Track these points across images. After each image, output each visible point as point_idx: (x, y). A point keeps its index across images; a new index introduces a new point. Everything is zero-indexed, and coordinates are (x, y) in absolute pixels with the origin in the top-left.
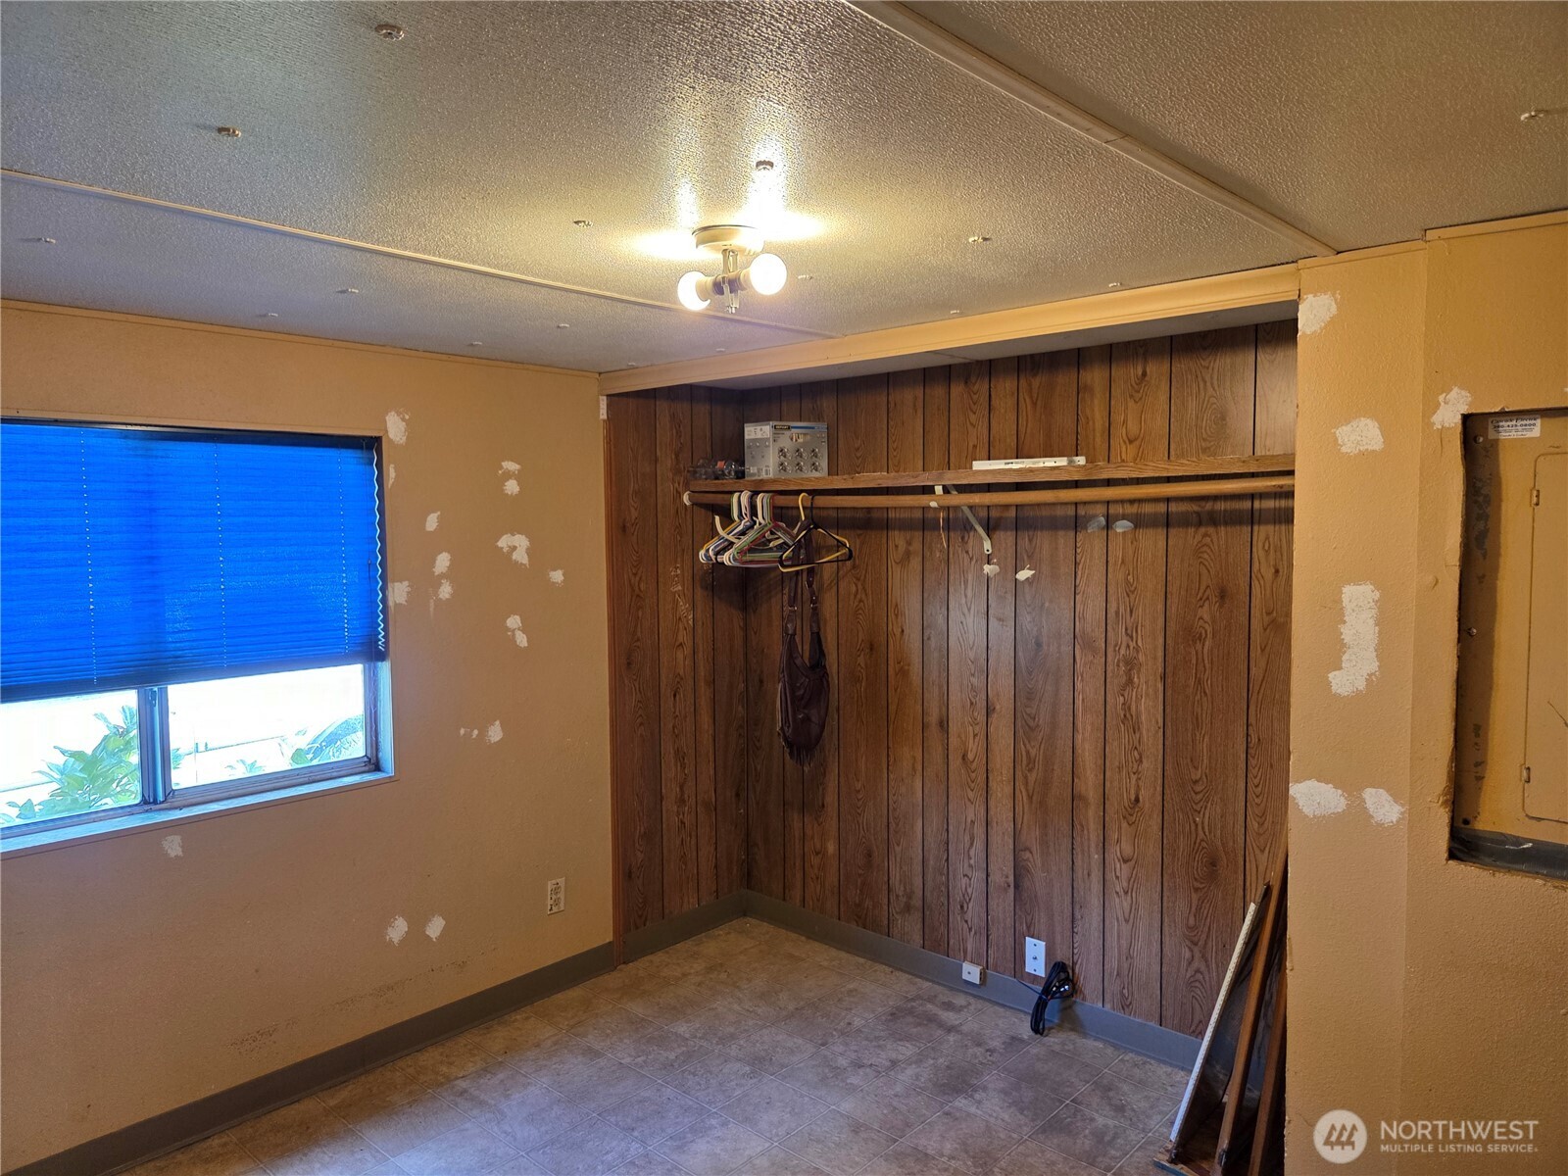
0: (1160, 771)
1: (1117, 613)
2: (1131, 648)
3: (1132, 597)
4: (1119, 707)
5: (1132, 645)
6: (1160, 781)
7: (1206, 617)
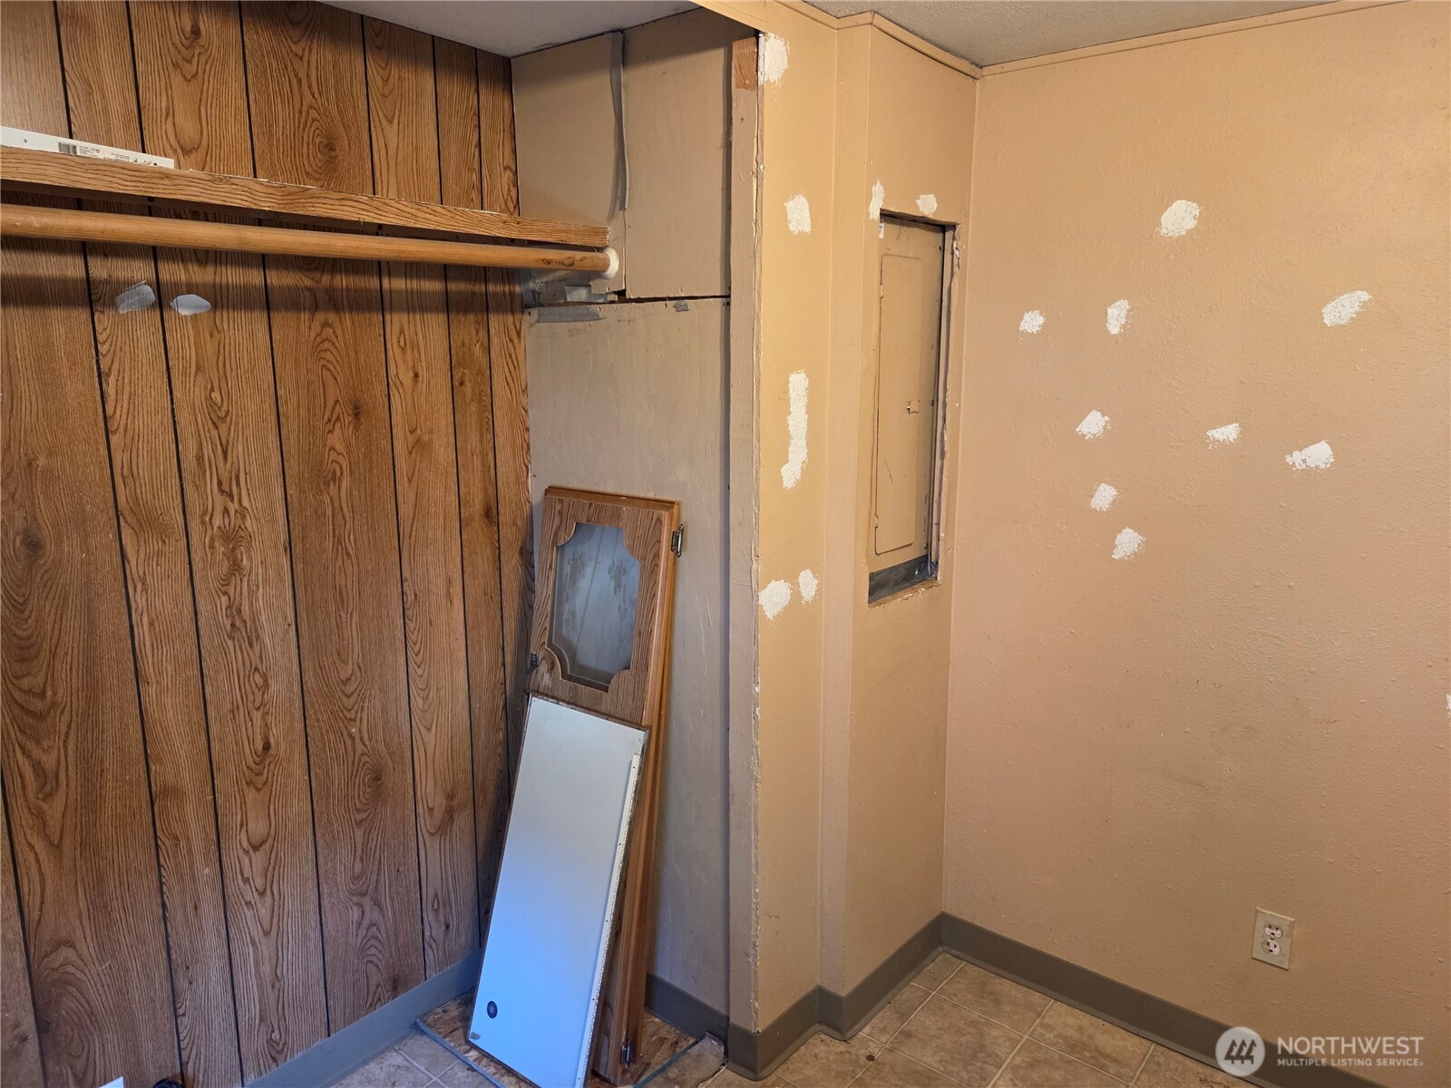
0: (296, 688)
1: (200, 459)
2: (232, 513)
3: (223, 429)
4: (222, 614)
5: (233, 507)
6: (298, 704)
7: (339, 447)
